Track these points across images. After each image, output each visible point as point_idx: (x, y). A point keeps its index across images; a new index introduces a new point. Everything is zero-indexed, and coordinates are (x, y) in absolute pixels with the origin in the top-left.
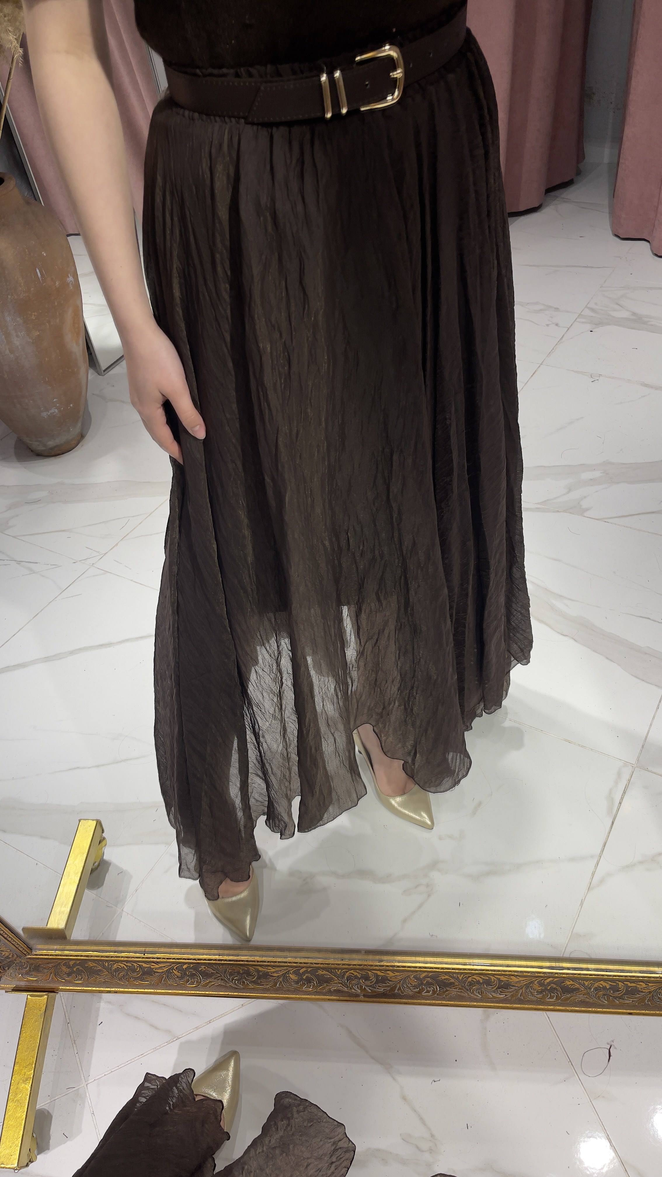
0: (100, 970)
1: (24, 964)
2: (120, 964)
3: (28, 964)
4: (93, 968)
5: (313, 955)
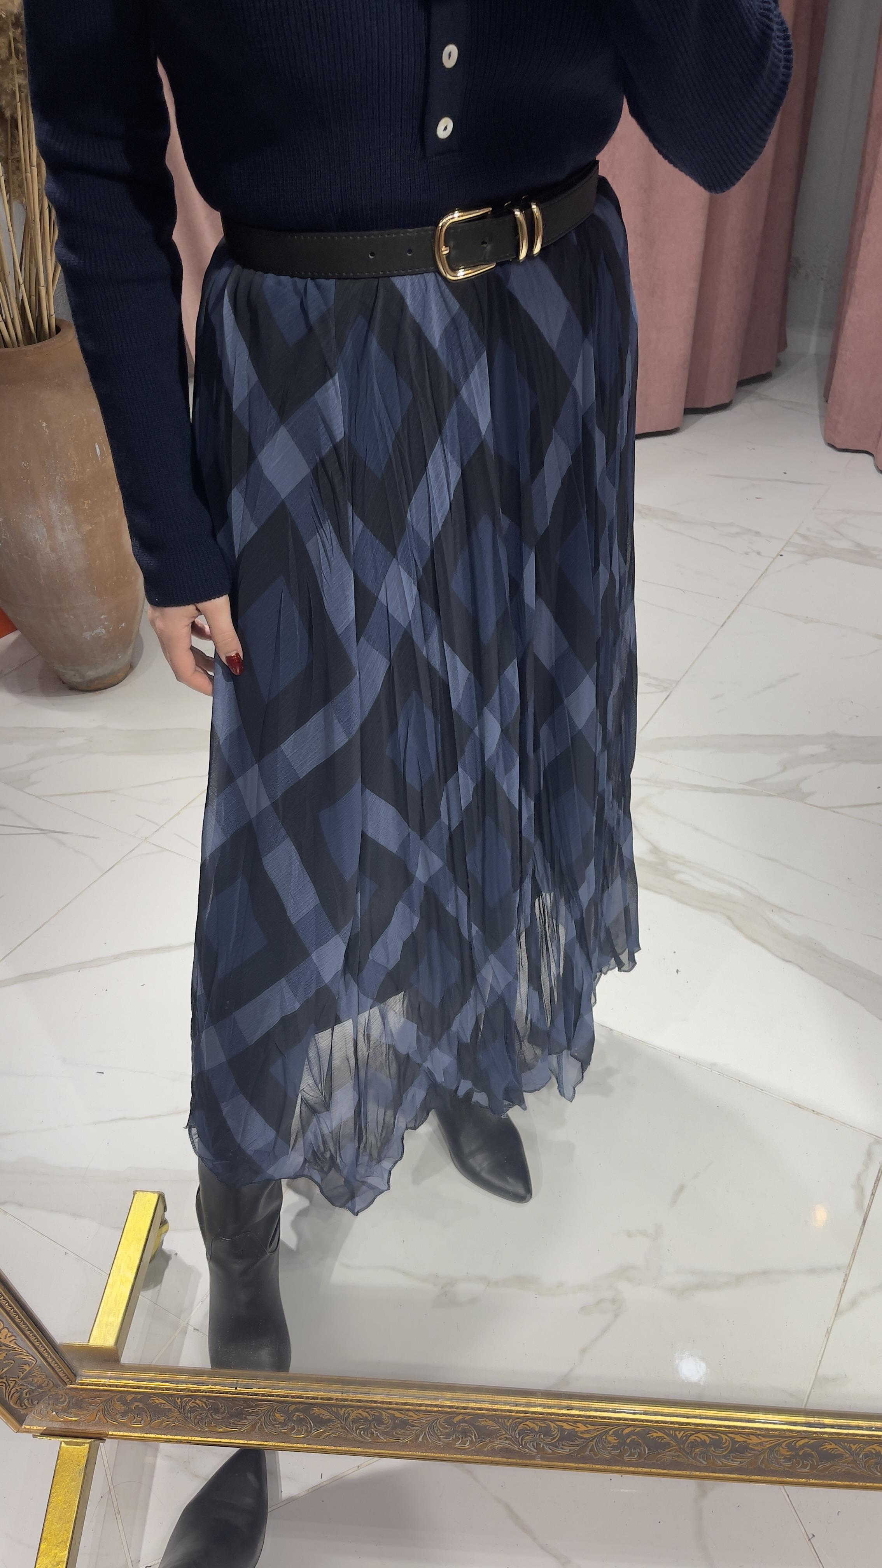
0: (169, 1410)
1: (60, 1396)
2: (198, 1401)
3: (67, 1397)
4: (159, 1406)
5: (475, 1397)
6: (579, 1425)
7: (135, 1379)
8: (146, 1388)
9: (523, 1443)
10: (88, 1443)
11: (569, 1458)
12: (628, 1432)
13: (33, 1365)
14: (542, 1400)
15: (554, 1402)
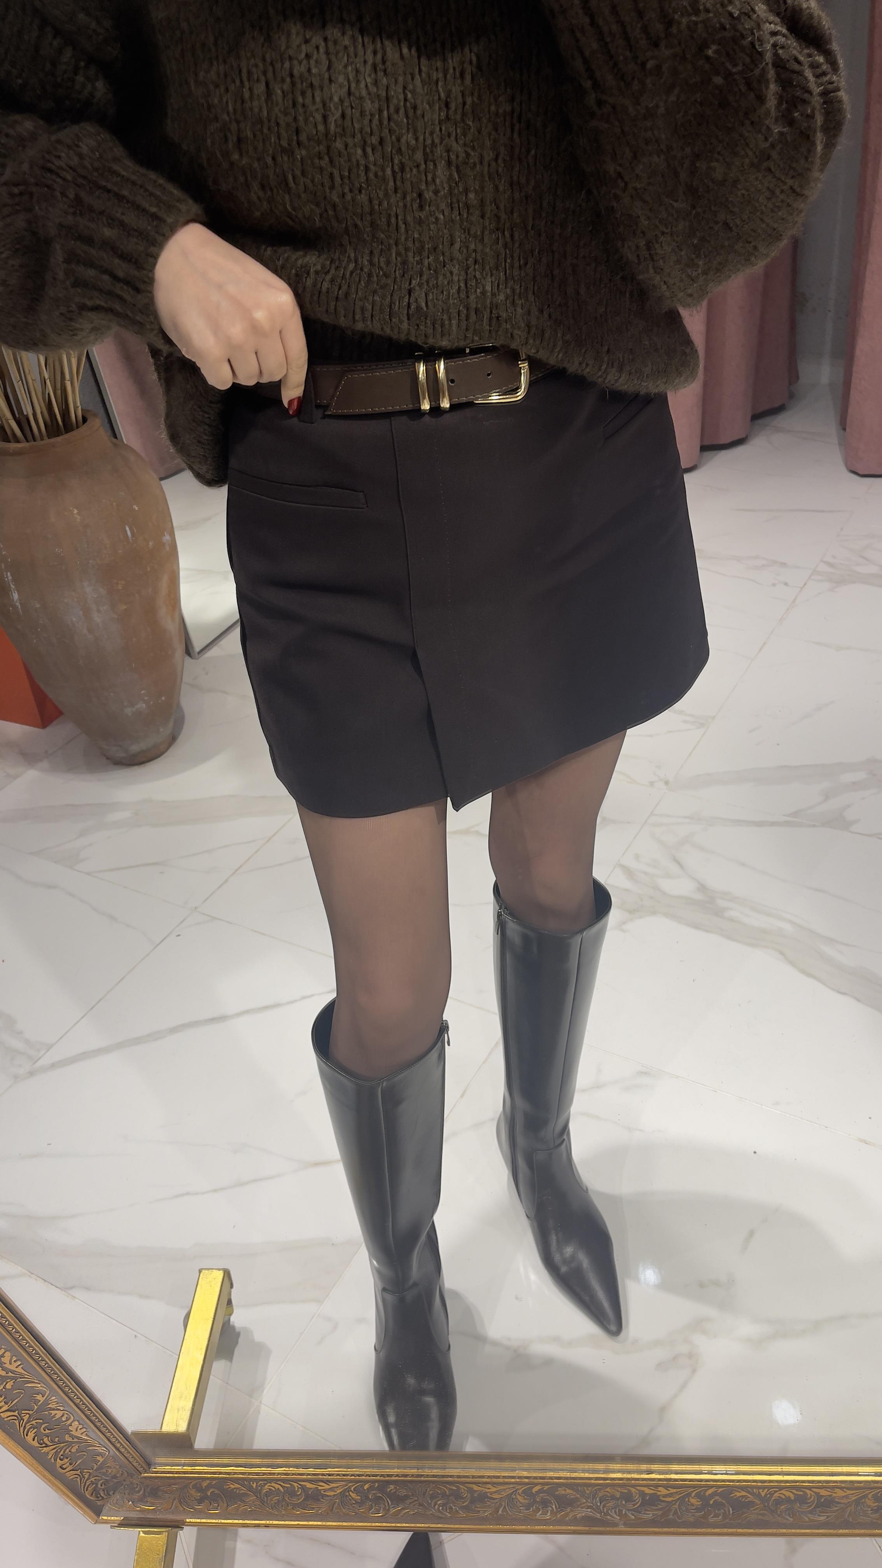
0: (245, 1495)
1: (135, 1486)
2: (273, 1484)
3: (142, 1487)
4: (235, 1491)
5: (552, 1466)
6: (660, 1489)
7: (208, 1465)
8: (220, 1473)
9: (605, 1510)
10: (166, 1531)
11: (653, 1523)
12: (710, 1493)
13: (106, 1455)
14: (620, 1465)
15: (633, 1467)
